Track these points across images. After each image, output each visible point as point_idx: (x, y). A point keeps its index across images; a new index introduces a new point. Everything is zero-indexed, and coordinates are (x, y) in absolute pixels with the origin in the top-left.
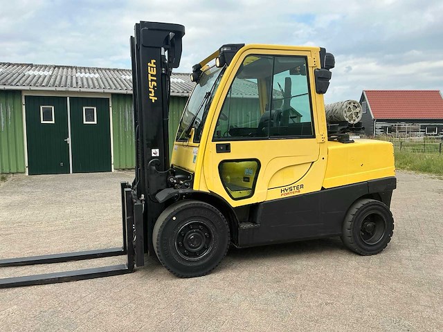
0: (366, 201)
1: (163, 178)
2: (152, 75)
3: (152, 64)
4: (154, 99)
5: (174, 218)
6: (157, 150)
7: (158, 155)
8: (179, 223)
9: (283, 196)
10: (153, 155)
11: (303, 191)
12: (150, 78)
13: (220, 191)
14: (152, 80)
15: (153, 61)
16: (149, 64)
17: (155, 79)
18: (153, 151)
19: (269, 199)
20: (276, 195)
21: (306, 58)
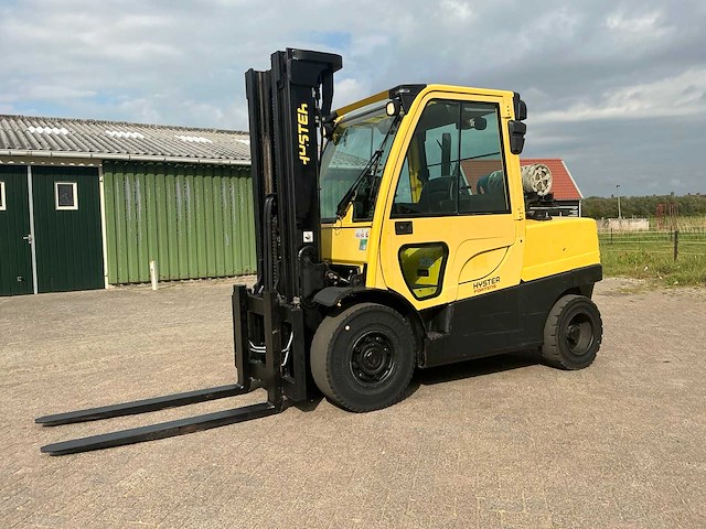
0: (571, 297)
1: (320, 273)
2: (303, 126)
3: (302, 109)
4: (306, 160)
5: (347, 328)
6: (311, 233)
7: (311, 240)
8: (353, 333)
9: (477, 294)
10: (305, 240)
11: (500, 286)
12: (300, 130)
13: (402, 289)
14: (303, 133)
15: (304, 106)
16: (299, 110)
17: (307, 131)
18: (306, 234)
19: (461, 297)
20: (468, 292)
21: (497, 105)
